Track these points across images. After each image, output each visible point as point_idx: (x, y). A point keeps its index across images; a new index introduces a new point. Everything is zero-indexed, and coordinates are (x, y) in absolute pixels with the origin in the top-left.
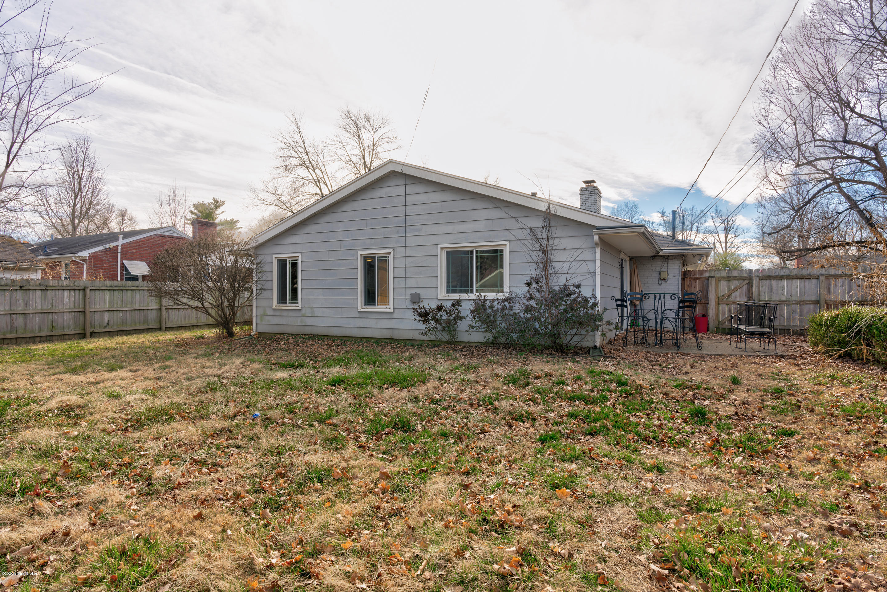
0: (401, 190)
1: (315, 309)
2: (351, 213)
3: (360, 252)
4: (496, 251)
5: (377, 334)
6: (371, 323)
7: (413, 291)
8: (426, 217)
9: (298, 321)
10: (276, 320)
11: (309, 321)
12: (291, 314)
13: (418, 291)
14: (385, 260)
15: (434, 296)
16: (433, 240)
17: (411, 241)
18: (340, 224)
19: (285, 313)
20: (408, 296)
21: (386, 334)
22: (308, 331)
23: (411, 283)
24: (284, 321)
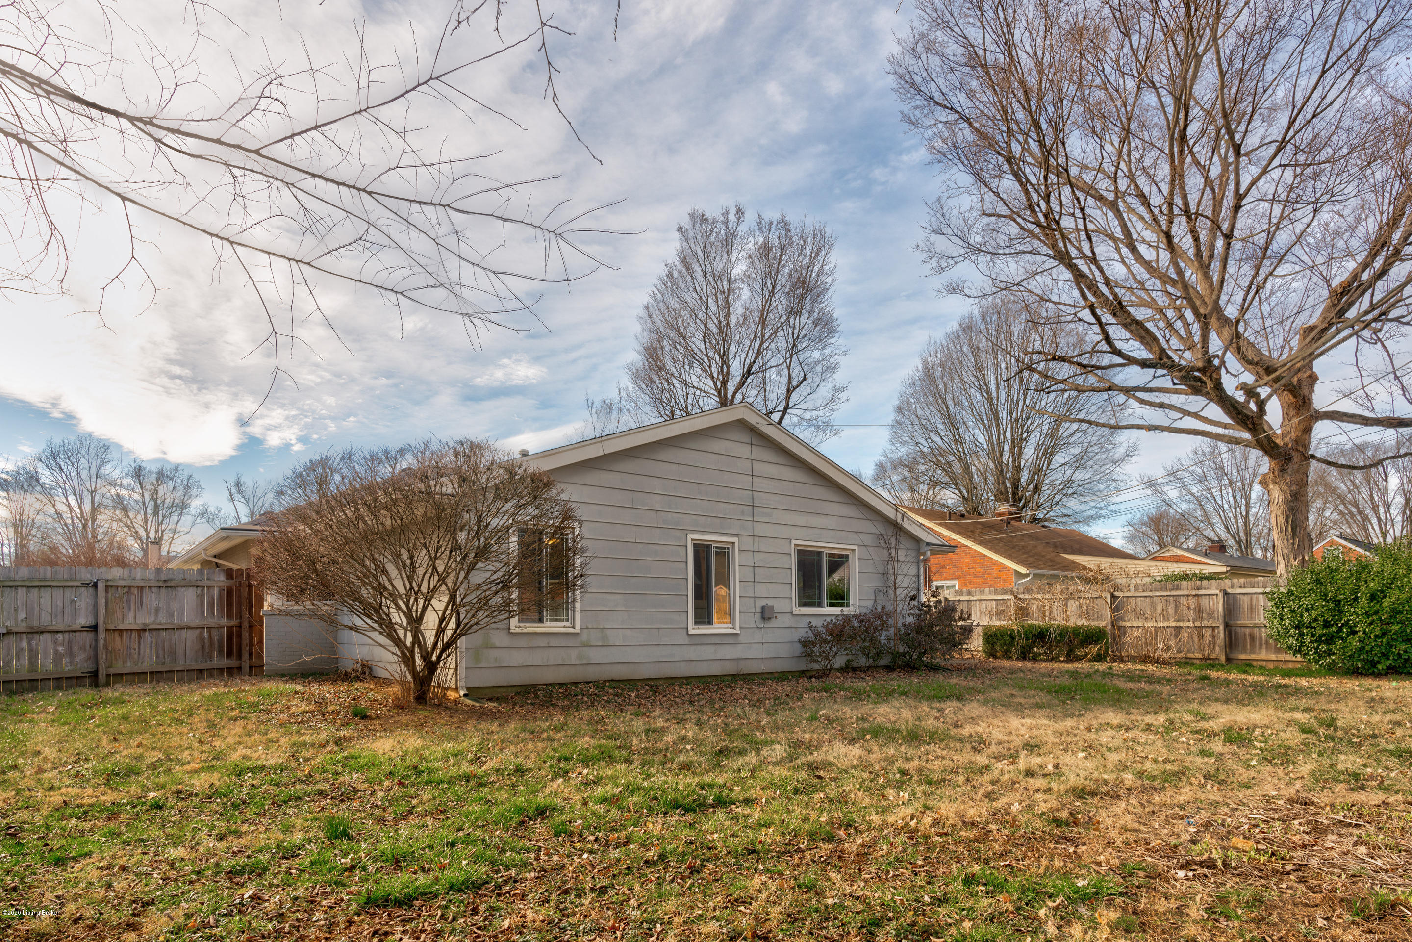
0: (744, 451)
1: (609, 632)
2: (674, 467)
3: (691, 536)
4: (841, 556)
5: (715, 669)
6: (707, 652)
7: (763, 602)
8: (777, 498)
9: (573, 656)
10: (518, 658)
11: (596, 656)
12: (554, 642)
13: (770, 602)
14: (723, 553)
15: (789, 610)
16: (784, 532)
17: (760, 529)
18: (656, 481)
19: (542, 642)
20: (758, 610)
21: (730, 669)
22: (592, 674)
23: (761, 590)
24: (537, 658)
